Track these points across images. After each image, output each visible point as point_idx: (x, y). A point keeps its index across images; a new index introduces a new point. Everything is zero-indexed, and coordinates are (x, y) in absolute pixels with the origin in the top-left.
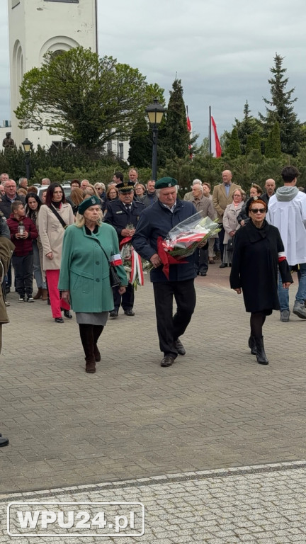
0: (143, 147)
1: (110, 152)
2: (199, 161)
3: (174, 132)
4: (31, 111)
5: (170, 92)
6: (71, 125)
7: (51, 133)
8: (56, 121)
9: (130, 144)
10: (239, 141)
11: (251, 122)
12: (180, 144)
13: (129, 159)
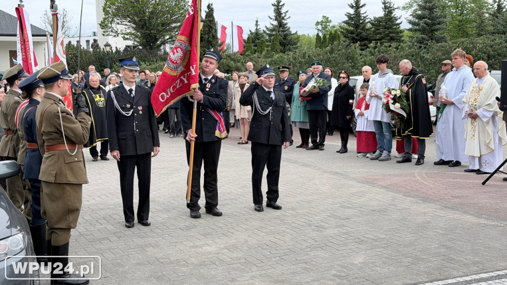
1: (165, 52)
2: (229, 56)
3: (208, 38)
4: (111, 24)
5: (206, 11)
6: (138, 33)
7: (125, 39)
8: (128, 31)
11: (260, 32)
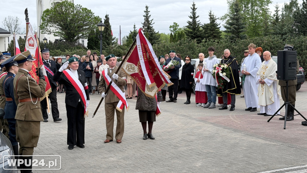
0: (93, 41)
1: (79, 44)
2: (120, 47)
3: (106, 35)
4: (46, 26)
5: (104, 19)
6: (63, 32)
7: (55, 35)
8: (57, 31)
9: (88, 40)
10: (132, 39)
11: (136, 32)
12: (108, 41)
13: (88, 46)
